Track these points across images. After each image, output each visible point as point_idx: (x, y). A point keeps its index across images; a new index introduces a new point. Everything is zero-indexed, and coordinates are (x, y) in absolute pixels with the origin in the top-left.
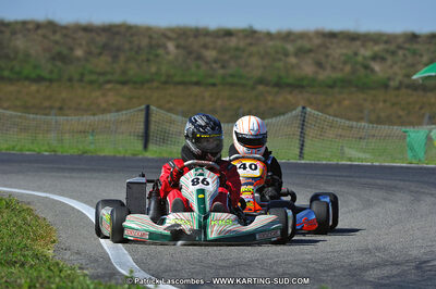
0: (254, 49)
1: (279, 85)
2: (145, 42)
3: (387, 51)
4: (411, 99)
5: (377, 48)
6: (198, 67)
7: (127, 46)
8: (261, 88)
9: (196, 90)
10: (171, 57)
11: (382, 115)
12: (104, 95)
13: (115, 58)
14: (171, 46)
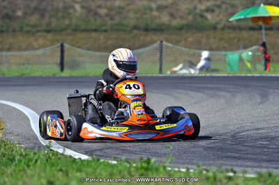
0: (131, 7)
1: (147, 30)
2: (61, 5)
3: (215, 5)
4: (232, 36)
5: (209, 4)
6: (95, 20)
7: (50, 8)
8: (135, 32)
9: (94, 35)
10: (77, 14)
11: (214, 46)
12: (36, 40)
13: (42, 16)
14: (78, 7)
